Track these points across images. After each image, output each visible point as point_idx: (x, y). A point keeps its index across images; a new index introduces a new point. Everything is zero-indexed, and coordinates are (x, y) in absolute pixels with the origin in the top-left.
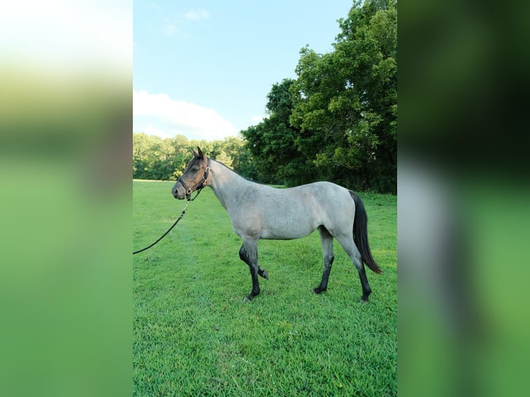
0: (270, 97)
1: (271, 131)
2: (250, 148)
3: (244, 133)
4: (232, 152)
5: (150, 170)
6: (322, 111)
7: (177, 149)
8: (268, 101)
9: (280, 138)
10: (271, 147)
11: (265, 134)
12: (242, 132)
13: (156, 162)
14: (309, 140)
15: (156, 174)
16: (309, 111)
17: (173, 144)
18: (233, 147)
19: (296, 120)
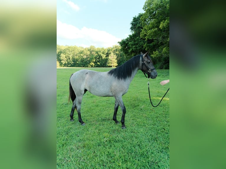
0: (132, 24)
1: (133, 41)
2: (123, 50)
3: (120, 43)
4: (116, 52)
5: (79, 63)
6: (156, 29)
7: (91, 52)
8: (131, 26)
9: (137, 44)
10: (133, 49)
11: (130, 43)
12: (118, 42)
13: (82, 59)
14: (151, 44)
15: (82, 64)
16: (150, 29)
17: (89, 50)
18: (117, 50)
19: (143, 35)
